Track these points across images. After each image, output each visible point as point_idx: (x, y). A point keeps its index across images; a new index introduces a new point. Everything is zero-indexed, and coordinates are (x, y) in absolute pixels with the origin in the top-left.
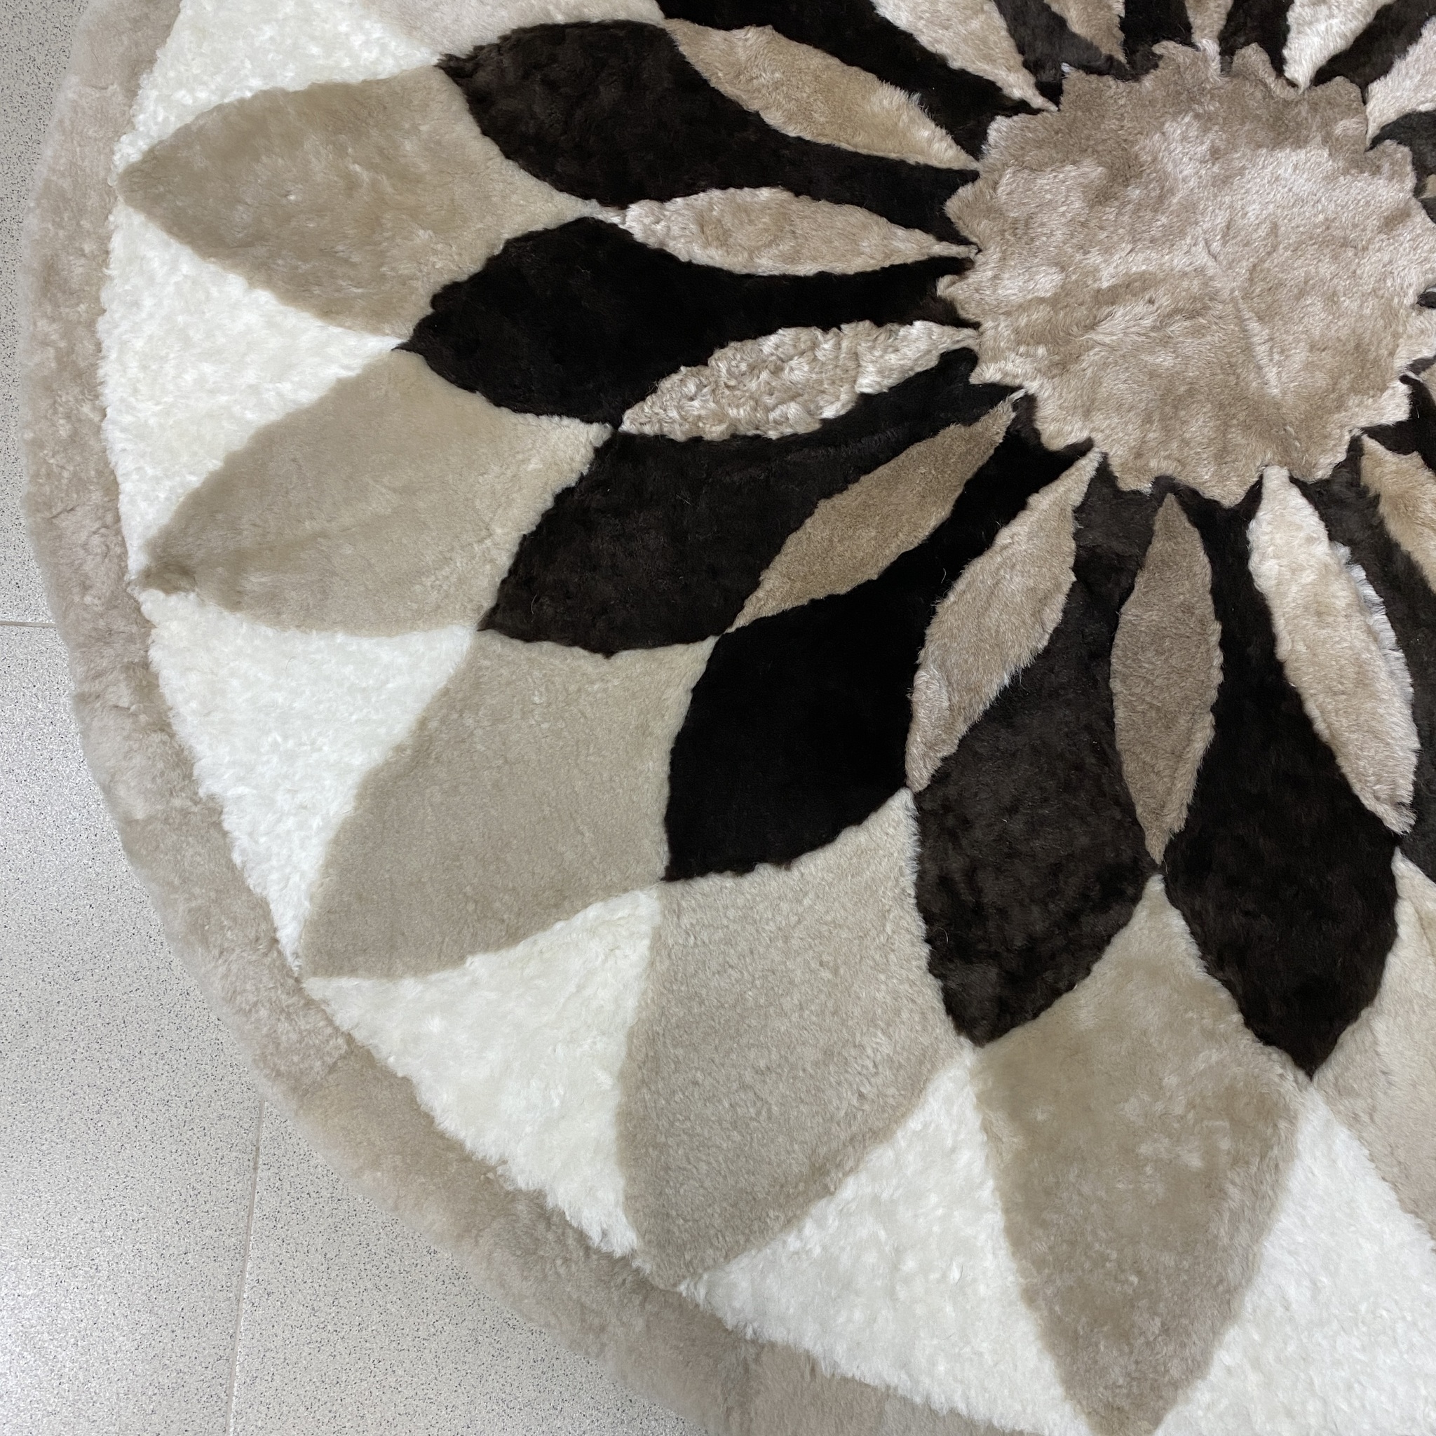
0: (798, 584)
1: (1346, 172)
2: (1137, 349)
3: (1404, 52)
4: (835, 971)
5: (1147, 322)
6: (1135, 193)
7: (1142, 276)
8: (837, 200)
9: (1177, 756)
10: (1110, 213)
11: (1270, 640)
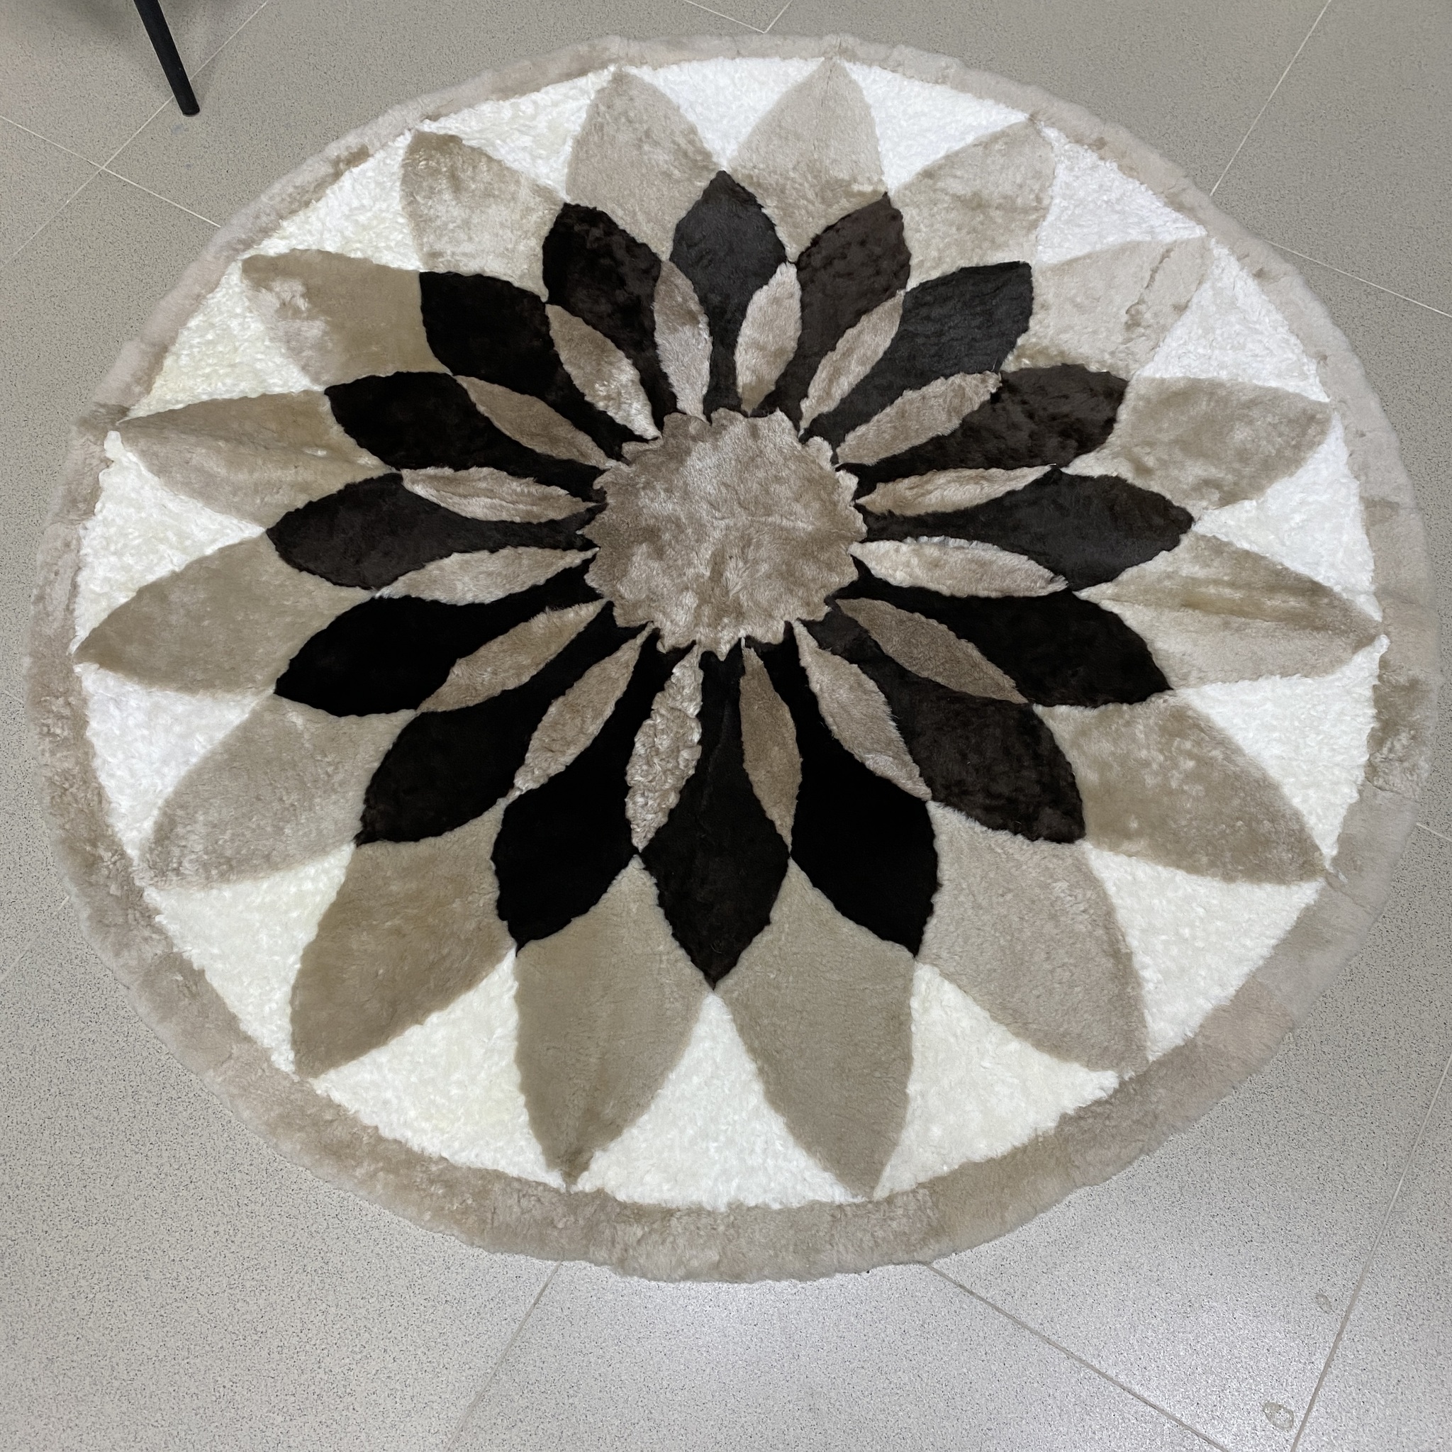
0: (784, 800)
1: (717, 440)
2: (751, 576)
3: (670, 385)
4: (1010, 890)
5: (741, 564)
6: (667, 536)
7: (714, 555)
8: (579, 676)
9: (975, 665)
10: (670, 552)
11: (937, 594)
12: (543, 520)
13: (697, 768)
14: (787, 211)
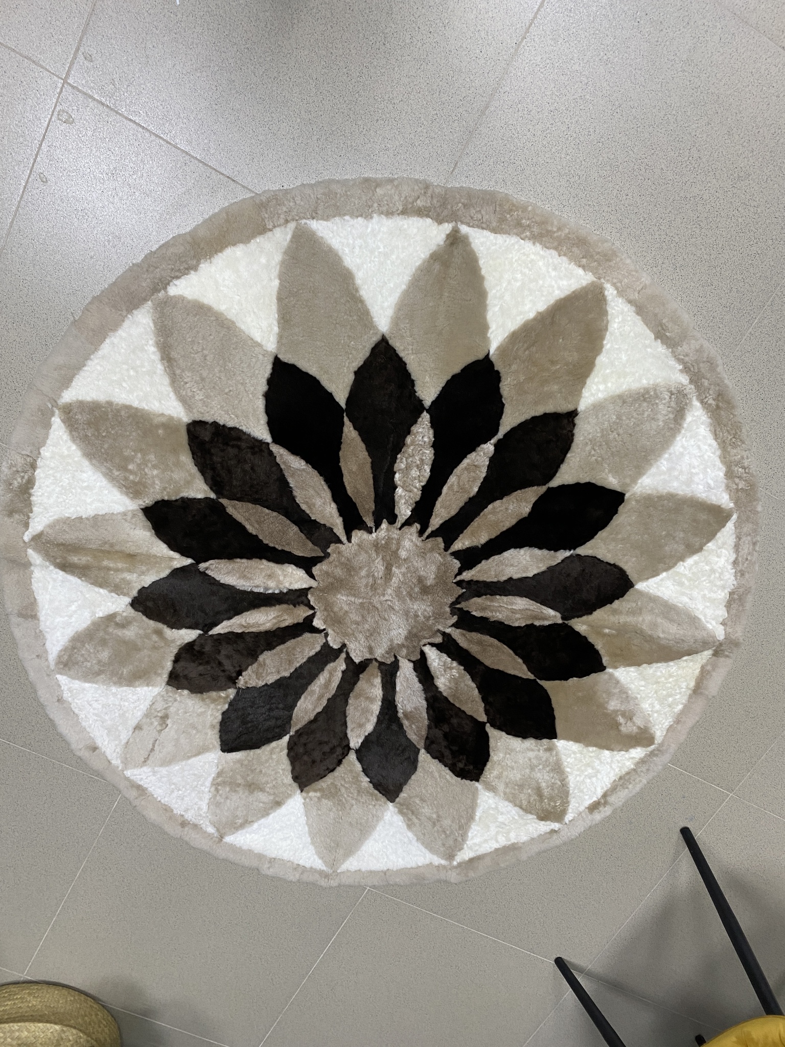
0: (349, 442)
1: (391, 645)
2: (370, 568)
3: (417, 676)
4: (226, 394)
5: (376, 574)
6: (417, 590)
7: (391, 579)
8: (462, 509)
9: (248, 520)
10: (415, 581)
11: (269, 560)
12: (484, 597)
13: (396, 458)
14: (356, 780)
